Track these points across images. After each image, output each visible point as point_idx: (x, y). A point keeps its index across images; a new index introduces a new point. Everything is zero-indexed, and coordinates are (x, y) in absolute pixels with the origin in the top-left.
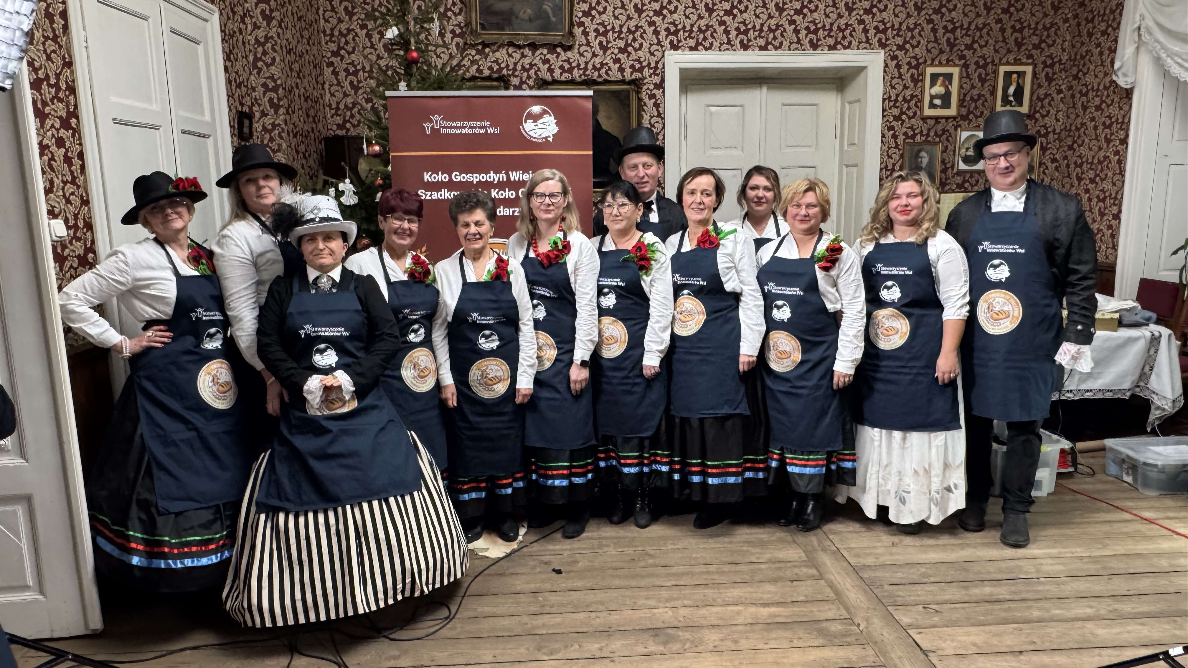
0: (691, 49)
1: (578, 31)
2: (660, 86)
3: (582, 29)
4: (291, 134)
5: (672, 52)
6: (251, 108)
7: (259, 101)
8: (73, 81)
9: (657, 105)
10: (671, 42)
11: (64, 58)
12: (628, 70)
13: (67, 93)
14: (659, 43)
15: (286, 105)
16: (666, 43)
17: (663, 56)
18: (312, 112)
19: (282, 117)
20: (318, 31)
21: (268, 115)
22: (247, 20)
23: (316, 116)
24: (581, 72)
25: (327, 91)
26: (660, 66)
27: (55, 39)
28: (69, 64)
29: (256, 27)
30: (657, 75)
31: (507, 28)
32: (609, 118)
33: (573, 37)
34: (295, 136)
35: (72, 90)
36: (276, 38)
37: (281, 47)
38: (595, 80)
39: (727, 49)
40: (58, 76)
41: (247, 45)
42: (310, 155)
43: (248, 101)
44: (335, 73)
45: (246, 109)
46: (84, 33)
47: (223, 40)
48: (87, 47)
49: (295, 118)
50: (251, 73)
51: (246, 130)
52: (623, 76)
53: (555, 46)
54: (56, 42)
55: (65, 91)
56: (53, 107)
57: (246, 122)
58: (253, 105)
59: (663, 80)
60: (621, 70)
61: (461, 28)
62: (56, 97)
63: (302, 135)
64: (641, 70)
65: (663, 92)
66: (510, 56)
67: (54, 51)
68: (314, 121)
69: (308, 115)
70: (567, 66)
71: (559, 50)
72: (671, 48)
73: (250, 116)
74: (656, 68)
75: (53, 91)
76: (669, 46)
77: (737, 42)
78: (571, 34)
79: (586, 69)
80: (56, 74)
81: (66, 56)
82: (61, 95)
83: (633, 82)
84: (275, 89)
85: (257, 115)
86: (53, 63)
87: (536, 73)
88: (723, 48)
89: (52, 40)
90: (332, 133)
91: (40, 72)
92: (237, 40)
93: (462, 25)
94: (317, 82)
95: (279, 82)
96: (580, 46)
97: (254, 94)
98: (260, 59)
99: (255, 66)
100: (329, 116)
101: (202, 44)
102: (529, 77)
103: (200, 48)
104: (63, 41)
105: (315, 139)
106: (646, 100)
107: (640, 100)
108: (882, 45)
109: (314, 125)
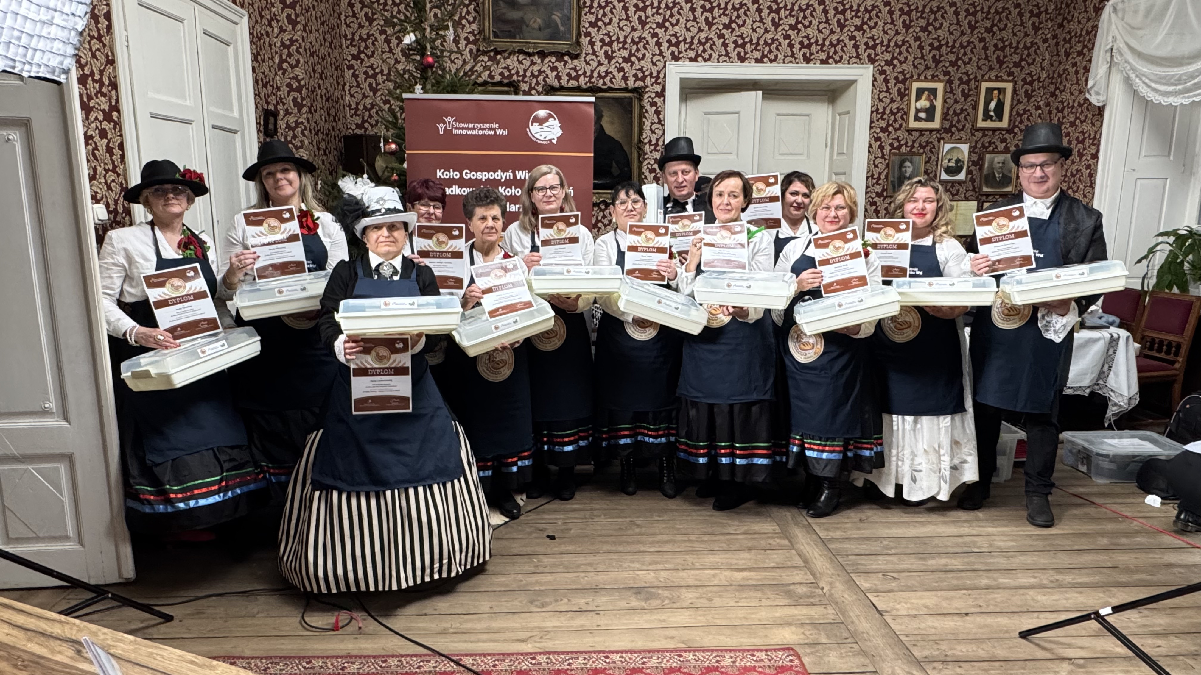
0: (691, 60)
1: (585, 41)
2: (661, 94)
3: (588, 38)
4: (313, 132)
5: (673, 62)
6: (276, 107)
7: (284, 100)
8: (115, 77)
9: (657, 113)
10: (673, 53)
11: (107, 56)
12: (632, 79)
13: (110, 88)
14: (661, 54)
15: (309, 104)
16: (668, 54)
17: (665, 66)
18: (333, 112)
19: (305, 116)
20: (340, 35)
21: (291, 113)
22: (274, 24)
23: (336, 115)
24: (587, 79)
25: (347, 92)
26: (662, 75)
27: (100, 38)
28: (111, 62)
29: (282, 30)
30: (659, 84)
31: (518, 36)
32: (612, 123)
33: (580, 46)
34: (317, 134)
35: (114, 85)
36: (301, 41)
37: (305, 50)
38: (599, 88)
39: (725, 61)
40: (101, 73)
41: (273, 47)
42: (330, 153)
43: (273, 100)
44: (355, 76)
45: (271, 107)
46: (125, 33)
47: (252, 42)
48: (127, 46)
49: (317, 117)
50: (276, 74)
51: (271, 126)
52: (627, 84)
53: (563, 55)
54: (101, 41)
55: (108, 86)
56: (97, 100)
57: (272, 120)
58: (278, 103)
59: (663, 89)
60: (625, 78)
61: (475, 35)
62: (100, 91)
63: (322, 133)
64: (643, 79)
65: (664, 100)
66: (520, 62)
67: (98, 50)
68: (335, 120)
69: (329, 115)
70: (574, 74)
71: (566, 58)
72: (672, 59)
73: (275, 114)
74: (658, 77)
75: (97, 86)
76: (670, 57)
77: (734, 55)
78: (578, 43)
79: (591, 77)
80: (100, 71)
81: (110, 54)
82: (104, 90)
83: (635, 90)
84: (299, 90)
85: (282, 113)
86: (97, 60)
87: (544, 80)
88: (721, 59)
89: (97, 39)
90: (351, 131)
91: (86, 68)
92: (264, 43)
93: (476, 32)
94: (338, 83)
95: (302, 83)
96: (587, 54)
97: (279, 93)
98: (285, 61)
99: (280, 67)
100: (348, 115)
101: (232, 46)
102: (538, 83)
103: (230, 49)
104: (106, 40)
105: (335, 137)
106: (648, 107)
107: (642, 107)
108: (872, 61)
109: (334, 124)
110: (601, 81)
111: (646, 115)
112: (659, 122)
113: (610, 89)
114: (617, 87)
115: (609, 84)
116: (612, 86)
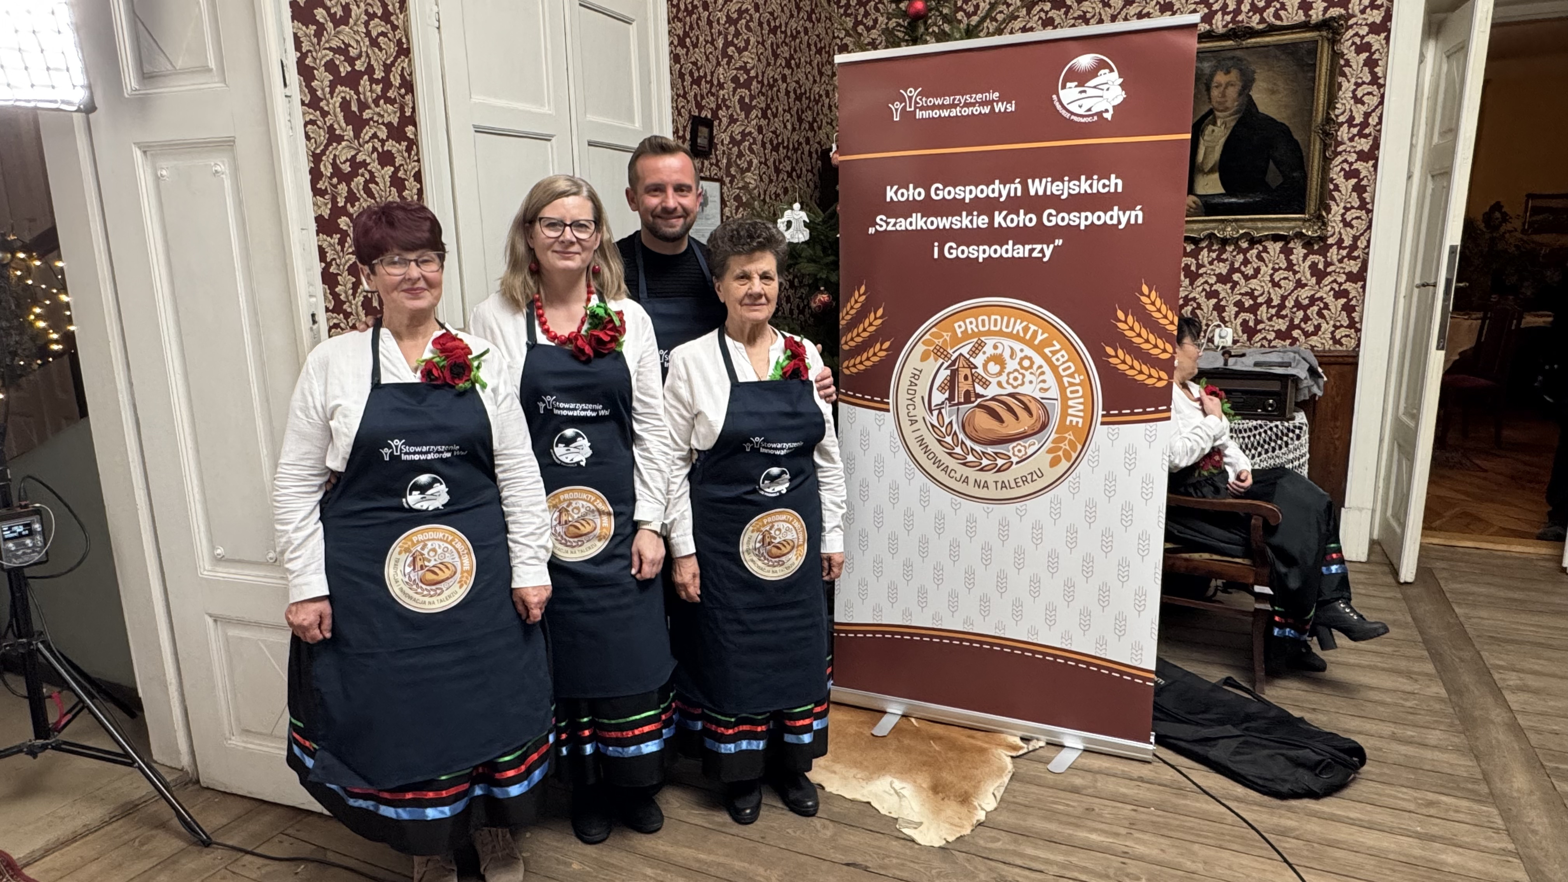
2: (1382, 26)
4: (769, 146)
6: (715, 113)
7: (728, 103)
8: (411, 74)
9: (1371, 63)
11: (399, 43)
13: (403, 91)
15: (763, 105)
18: (808, 116)
19: (754, 122)
21: (737, 120)
23: (814, 120)
27: (386, 17)
28: (404, 51)
32: (1273, 92)
34: (775, 149)
35: (408, 86)
36: (754, 12)
37: (760, 24)
40: (388, 68)
41: (715, 24)
42: (799, 177)
43: (710, 102)
45: (706, 114)
46: (435, 9)
48: (438, 28)
49: (777, 123)
50: (717, 63)
51: (702, 141)
52: (1309, 16)
54: (388, 22)
55: (399, 88)
56: (377, 110)
57: (704, 131)
58: (719, 107)
59: (1387, 17)
62: (384, 96)
63: (787, 147)
65: (1387, 38)
67: (383, 34)
68: (811, 128)
69: (800, 120)
73: (708, 124)
75: (378, 88)
79: (1235, 9)
80: (385, 65)
81: (404, 40)
82: (391, 94)
84: (747, 85)
85: (725, 121)
86: (381, 49)
89: (381, 18)
91: (358, 63)
92: (699, 18)
95: (753, 73)
97: (721, 92)
98: (732, 43)
99: (725, 54)
101: (634, 24)
103: (633, 29)
104: (398, 19)
105: (810, 153)
109: (810, 134)
110: (1257, 18)
111: (1347, 70)
112: (1375, 80)
113: (1271, 29)
114: (1285, 23)
115: (1272, 20)
116: (1278, 23)
